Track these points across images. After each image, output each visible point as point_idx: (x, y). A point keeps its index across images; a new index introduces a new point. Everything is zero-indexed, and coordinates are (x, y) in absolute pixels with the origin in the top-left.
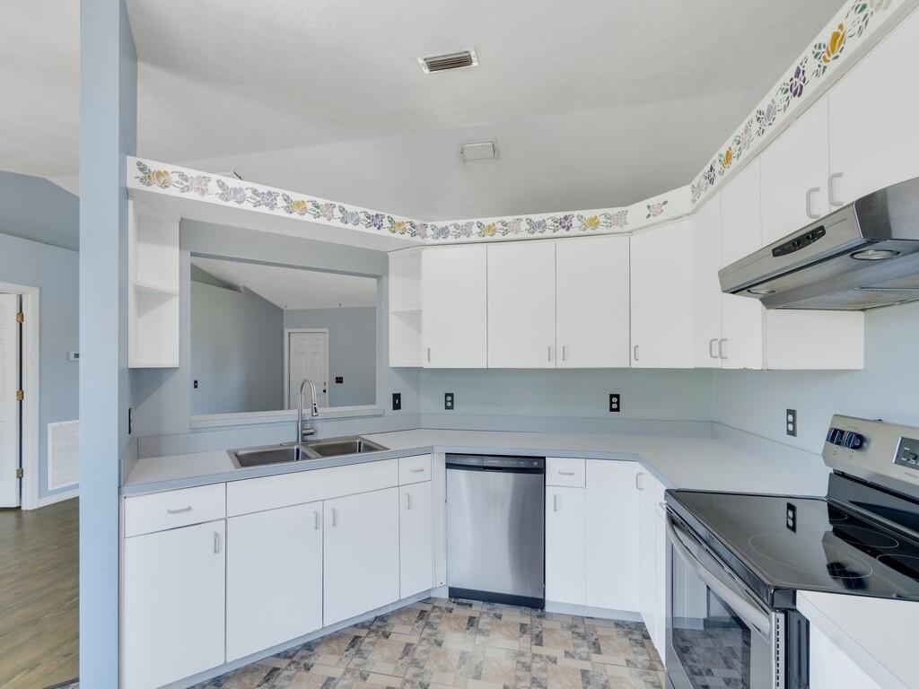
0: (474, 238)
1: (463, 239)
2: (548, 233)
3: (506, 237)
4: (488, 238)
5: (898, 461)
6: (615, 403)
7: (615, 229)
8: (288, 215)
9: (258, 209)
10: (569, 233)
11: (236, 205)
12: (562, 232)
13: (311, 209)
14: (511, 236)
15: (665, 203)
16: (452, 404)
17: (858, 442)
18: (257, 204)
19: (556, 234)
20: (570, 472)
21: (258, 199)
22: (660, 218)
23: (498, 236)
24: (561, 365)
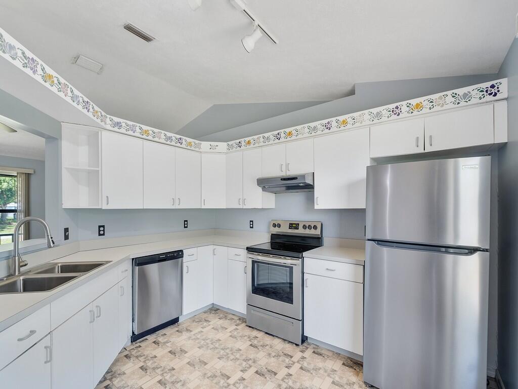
0: (137, 134)
1: (130, 133)
2: (173, 143)
3: (154, 139)
4: (144, 137)
5: (289, 228)
6: (186, 224)
7: (197, 149)
8: (43, 83)
9: (25, 70)
10: (181, 146)
11: (10, 60)
12: (178, 145)
13: (56, 84)
14: (156, 139)
15: (217, 146)
16: (104, 232)
17: (279, 226)
18: (25, 66)
19: (176, 145)
20: (192, 254)
21: (26, 61)
22: (214, 151)
23: (150, 138)
24: (177, 207)
